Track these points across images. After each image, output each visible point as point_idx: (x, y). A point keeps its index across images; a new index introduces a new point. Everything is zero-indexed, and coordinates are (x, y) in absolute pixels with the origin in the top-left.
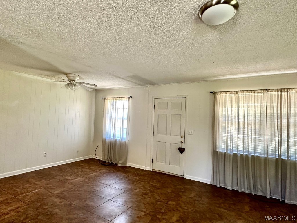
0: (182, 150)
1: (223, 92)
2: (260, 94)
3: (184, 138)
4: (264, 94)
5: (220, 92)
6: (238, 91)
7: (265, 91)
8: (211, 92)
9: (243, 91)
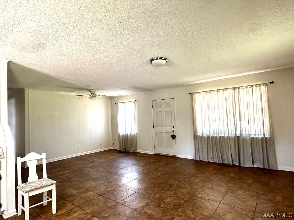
0: (174, 137)
1: (198, 92)
2: (221, 92)
3: (174, 128)
4: (224, 92)
5: (196, 93)
6: (207, 91)
7: (224, 90)
8: (190, 93)
9: (210, 91)
